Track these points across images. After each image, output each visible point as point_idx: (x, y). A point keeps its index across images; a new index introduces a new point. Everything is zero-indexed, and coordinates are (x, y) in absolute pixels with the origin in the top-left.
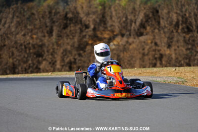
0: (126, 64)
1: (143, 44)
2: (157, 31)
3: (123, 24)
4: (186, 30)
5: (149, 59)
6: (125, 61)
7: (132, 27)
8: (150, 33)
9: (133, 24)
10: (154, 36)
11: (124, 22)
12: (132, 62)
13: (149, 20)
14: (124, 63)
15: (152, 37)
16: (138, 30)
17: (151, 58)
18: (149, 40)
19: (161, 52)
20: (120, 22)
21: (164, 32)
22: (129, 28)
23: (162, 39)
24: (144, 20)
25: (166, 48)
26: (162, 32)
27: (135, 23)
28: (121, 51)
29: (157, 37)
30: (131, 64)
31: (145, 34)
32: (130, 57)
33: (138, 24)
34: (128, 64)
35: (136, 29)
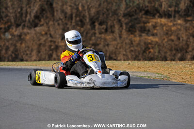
0: (22, 54)
1: (38, 35)
2: (51, 23)
3: (18, 15)
4: (80, 23)
5: (46, 50)
6: (22, 51)
7: (27, 19)
8: (45, 25)
9: (28, 15)
10: (49, 27)
11: (19, 13)
12: (28, 52)
13: (44, 12)
14: (21, 53)
15: (46, 29)
16: (33, 21)
17: (48, 49)
18: (44, 31)
19: (56, 44)
20: (15, 12)
21: (59, 24)
22: (24, 19)
23: (57, 31)
24: (39, 12)
25: (60, 40)
26: (56, 24)
27: (30, 14)
28: (17, 41)
29: (51, 29)
30: (27, 54)
31: (39, 25)
32: (26, 47)
33: (33, 15)
34: (24, 54)
35: (31, 20)
